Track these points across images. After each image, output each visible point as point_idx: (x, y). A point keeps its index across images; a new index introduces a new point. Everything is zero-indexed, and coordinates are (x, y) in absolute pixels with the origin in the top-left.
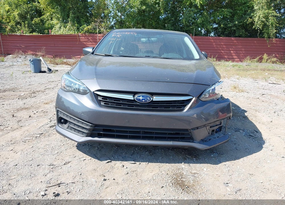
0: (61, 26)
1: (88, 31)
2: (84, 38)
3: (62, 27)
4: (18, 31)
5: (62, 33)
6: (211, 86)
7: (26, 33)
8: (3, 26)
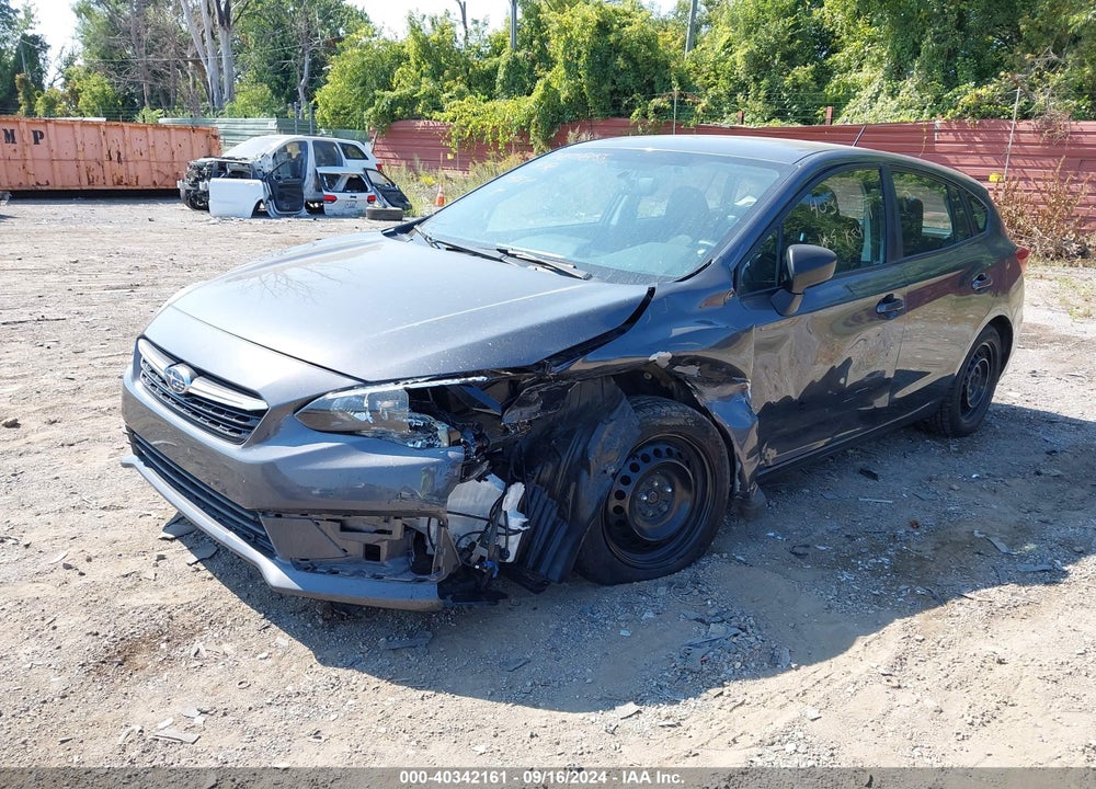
0: (880, 91)
1: (975, 110)
2: (951, 137)
3: (882, 96)
4: (729, 113)
5: (872, 121)
6: (366, 383)
7: (753, 120)
8: (686, 98)
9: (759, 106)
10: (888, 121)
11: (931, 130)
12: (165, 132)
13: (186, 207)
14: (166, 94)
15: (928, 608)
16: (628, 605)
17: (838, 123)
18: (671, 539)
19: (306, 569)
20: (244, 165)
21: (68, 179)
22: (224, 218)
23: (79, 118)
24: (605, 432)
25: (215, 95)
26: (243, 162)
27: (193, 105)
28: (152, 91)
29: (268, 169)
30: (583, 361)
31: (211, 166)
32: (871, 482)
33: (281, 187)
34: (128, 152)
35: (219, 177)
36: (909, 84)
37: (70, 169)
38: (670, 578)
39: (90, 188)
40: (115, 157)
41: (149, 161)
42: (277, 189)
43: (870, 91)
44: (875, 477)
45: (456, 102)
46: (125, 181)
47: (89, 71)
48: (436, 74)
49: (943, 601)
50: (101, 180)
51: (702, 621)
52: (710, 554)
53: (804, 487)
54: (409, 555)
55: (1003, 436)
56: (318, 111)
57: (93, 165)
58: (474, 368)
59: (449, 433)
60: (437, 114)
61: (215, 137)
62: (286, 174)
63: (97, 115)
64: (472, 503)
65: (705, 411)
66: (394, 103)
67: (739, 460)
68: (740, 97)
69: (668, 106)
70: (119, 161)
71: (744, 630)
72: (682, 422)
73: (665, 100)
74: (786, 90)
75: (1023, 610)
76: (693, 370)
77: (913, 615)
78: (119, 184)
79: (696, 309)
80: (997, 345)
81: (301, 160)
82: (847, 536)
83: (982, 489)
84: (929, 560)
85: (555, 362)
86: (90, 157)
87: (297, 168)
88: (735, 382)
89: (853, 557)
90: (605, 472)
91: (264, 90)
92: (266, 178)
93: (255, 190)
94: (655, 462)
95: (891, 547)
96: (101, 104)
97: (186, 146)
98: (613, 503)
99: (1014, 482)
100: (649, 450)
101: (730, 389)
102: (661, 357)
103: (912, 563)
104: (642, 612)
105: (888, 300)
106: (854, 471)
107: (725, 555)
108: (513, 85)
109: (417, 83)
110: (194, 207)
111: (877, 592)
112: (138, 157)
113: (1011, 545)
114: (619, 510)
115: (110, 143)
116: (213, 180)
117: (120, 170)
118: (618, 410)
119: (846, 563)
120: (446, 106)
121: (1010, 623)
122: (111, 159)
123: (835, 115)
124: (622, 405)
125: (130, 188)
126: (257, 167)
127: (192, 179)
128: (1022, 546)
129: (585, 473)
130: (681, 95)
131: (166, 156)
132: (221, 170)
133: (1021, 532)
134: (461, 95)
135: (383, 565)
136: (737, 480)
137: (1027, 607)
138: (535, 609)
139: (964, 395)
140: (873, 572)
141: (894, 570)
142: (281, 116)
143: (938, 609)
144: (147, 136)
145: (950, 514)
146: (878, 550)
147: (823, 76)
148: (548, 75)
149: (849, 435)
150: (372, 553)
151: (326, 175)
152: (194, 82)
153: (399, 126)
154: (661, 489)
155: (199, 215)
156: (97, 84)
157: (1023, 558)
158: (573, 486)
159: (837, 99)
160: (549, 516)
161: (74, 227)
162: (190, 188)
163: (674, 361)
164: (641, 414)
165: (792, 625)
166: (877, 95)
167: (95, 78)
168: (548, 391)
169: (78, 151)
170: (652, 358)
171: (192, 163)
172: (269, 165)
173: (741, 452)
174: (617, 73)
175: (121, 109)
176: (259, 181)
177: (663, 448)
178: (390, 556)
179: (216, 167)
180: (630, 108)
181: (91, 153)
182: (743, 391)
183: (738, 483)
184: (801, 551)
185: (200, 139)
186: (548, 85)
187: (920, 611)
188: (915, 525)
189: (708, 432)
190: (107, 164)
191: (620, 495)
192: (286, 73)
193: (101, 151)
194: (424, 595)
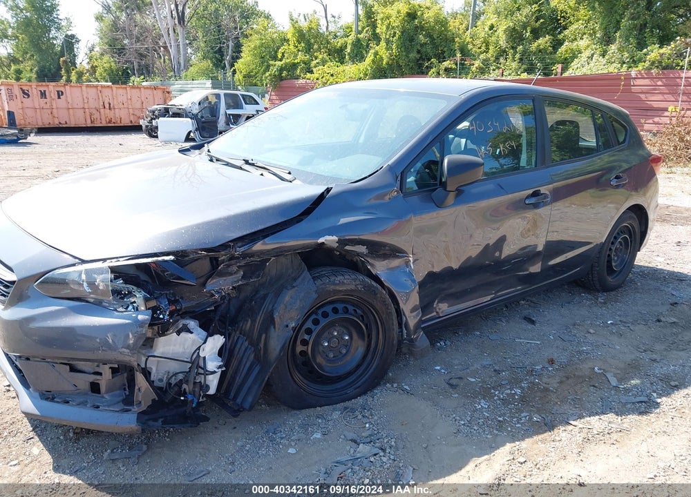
0: (594, 53)
1: (659, 64)
2: (642, 82)
3: (595, 56)
4: (494, 70)
5: (589, 73)
6: (83, 262)
7: (510, 75)
8: (466, 61)
9: (514, 65)
10: (600, 72)
11: (628, 78)
12: (138, 90)
13: (146, 136)
14: (147, 66)
15: (538, 433)
16: (305, 427)
17: (566, 74)
18: (350, 373)
19: (47, 399)
20: (180, 109)
21: (79, 120)
22: (167, 142)
23: (97, 83)
24: (287, 297)
25: (176, 67)
26: (180, 107)
27: (163, 73)
28: (139, 66)
29: (195, 112)
30: (263, 244)
31: (160, 110)
32: (530, 326)
33: (203, 122)
34: (115, 103)
35: (164, 117)
36: (613, 48)
37: (80, 113)
38: (347, 404)
39: (92, 125)
40: (107, 106)
41: (128, 108)
42: (200, 124)
43: (587, 53)
44: (533, 322)
45: (321, 67)
46: (113, 121)
47: (102, 55)
48: (309, 49)
49: (550, 427)
50: (99, 121)
51: (355, 441)
52: (385, 384)
53: (477, 330)
54: (125, 389)
55: (641, 291)
56: (236, 75)
57: (94, 111)
58: (165, 249)
59: (146, 300)
60: (309, 75)
61: (168, 93)
62: (207, 115)
63: (107, 81)
64: (181, 350)
65: (376, 279)
66: (281, 70)
67: (404, 315)
68: (502, 60)
69: (454, 66)
70: (110, 109)
71: (384, 450)
72: (353, 287)
73: (452, 62)
74: (534, 54)
75: (615, 436)
76: (362, 249)
77: (523, 440)
78: (109, 122)
79: (365, 203)
80: (636, 225)
81: (217, 105)
82: (495, 371)
83: (612, 333)
84: (552, 391)
85: (239, 244)
86: (92, 107)
87: (213, 110)
88: (398, 257)
89: (493, 388)
90: (287, 326)
91: (208, 64)
92: (194, 117)
93: (187, 125)
94: (332, 317)
95: (526, 380)
96: (109, 74)
97: (150, 98)
98: (299, 348)
99: (637, 328)
100: (329, 309)
101: (396, 263)
102: (330, 240)
103: (539, 394)
104: (313, 433)
105: (536, 194)
106: (519, 318)
107: (395, 385)
108: (356, 56)
109: (296, 56)
110: (151, 136)
111: (501, 419)
112: (121, 106)
113: (620, 380)
114: (303, 353)
115: (104, 97)
116: (160, 118)
117: (110, 114)
118: (300, 279)
119: (486, 393)
120: (314, 69)
121: (602, 448)
122: (105, 107)
123: (564, 70)
124: (304, 274)
125: (116, 125)
126: (188, 110)
127: (149, 119)
128: (629, 380)
129: (272, 327)
130: (462, 60)
131: (138, 105)
132: (166, 112)
133: (634, 368)
134: (324, 62)
135: (103, 397)
136: (404, 329)
137: (620, 434)
138: (235, 428)
139: (609, 262)
140: (505, 402)
141: (523, 399)
142: (214, 79)
143: (545, 434)
144: (127, 93)
145: (580, 353)
146: (515, 382)
147: (557, 44)
148: (377, 48)
149: (513, 292)
150: (95, 388)
151: (232, 115)
152: (164, 59)
153: (285, 83)
154: (340, 337)
155: (153, 141)
156: (107, 62)
157: (627, 390)
158: (264, 336)
159: (566, 59)
160: (248, 359)
161: (71, 149)
162: (148, 124)
163: (342, 242)
164: (319, 282)
165: (424, 445)
166: (593, 55)
167: (106, 58)
168: (247, 265)
169: (84, 103)
170: (321, 240)
171: (149, 109)
172: (196, 109)
173: (406, 308)
174: (422, 45)
175: (120, 77)
176: (189, 119)
177: (340, 306)
178: (109, 391)
179: (163, 111)
180: (429, 68)
181: (93, 104)
182: (407, 263)
183: (405, 331)
184: (454, 382)
185: (159, 94)
186: (376, 54)
187: (530, 436)
188: (551, 362)
189: (376, 294)
190: (102, 111)
191: (305, 343)
192: (220, 51)
193: (99, 103)
194: (127, 422)
